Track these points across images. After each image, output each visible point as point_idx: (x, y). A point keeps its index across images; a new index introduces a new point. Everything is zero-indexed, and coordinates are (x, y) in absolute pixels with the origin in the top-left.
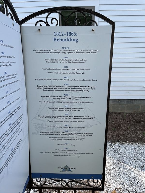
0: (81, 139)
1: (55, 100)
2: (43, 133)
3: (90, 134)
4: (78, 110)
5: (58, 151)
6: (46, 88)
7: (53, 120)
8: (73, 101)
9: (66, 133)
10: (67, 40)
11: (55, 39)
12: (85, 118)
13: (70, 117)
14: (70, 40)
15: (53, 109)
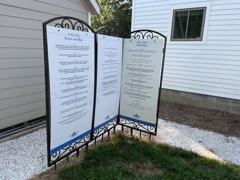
0: (145, 99)
1: (134, 76)
2: (127, 93)
3: (150, 97)
4: (144, 82)
5: (133, 105)
6: (131, 69)
7: (132, 86)
8: (143, 77)
9: (138, 95)
10: (142, 45)
11: (137, 45)
12: (148, 87)
13: (140, 86)
14: (144, 45)
15: (133, 80)
